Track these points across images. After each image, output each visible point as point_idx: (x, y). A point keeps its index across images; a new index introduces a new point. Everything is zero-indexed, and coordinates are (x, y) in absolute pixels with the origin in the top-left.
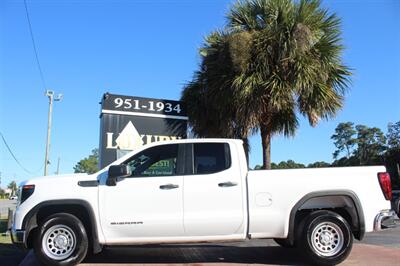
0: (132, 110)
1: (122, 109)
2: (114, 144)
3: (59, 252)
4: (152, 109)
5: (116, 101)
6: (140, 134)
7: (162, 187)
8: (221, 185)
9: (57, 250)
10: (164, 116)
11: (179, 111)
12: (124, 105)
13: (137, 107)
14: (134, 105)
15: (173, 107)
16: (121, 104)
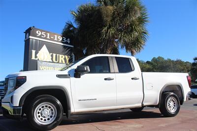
0: (46, 38)
1: (40, 37)
2: (36, 57)
3: (45, 120)
4: (56, 39)
5: (37, 32)
6: (50, 52)
7: (105, 79)
8: (132, 79)
9: (44, 119)
10: (62, 44)
11: (69, 42)
12: (41, 35)
13: (48, 37)
14: (47, 36)
15: (66, 40)
16: (40, 34)
